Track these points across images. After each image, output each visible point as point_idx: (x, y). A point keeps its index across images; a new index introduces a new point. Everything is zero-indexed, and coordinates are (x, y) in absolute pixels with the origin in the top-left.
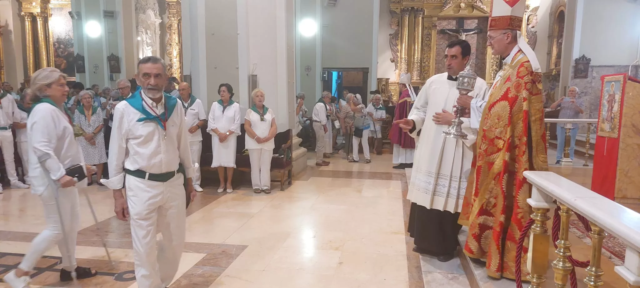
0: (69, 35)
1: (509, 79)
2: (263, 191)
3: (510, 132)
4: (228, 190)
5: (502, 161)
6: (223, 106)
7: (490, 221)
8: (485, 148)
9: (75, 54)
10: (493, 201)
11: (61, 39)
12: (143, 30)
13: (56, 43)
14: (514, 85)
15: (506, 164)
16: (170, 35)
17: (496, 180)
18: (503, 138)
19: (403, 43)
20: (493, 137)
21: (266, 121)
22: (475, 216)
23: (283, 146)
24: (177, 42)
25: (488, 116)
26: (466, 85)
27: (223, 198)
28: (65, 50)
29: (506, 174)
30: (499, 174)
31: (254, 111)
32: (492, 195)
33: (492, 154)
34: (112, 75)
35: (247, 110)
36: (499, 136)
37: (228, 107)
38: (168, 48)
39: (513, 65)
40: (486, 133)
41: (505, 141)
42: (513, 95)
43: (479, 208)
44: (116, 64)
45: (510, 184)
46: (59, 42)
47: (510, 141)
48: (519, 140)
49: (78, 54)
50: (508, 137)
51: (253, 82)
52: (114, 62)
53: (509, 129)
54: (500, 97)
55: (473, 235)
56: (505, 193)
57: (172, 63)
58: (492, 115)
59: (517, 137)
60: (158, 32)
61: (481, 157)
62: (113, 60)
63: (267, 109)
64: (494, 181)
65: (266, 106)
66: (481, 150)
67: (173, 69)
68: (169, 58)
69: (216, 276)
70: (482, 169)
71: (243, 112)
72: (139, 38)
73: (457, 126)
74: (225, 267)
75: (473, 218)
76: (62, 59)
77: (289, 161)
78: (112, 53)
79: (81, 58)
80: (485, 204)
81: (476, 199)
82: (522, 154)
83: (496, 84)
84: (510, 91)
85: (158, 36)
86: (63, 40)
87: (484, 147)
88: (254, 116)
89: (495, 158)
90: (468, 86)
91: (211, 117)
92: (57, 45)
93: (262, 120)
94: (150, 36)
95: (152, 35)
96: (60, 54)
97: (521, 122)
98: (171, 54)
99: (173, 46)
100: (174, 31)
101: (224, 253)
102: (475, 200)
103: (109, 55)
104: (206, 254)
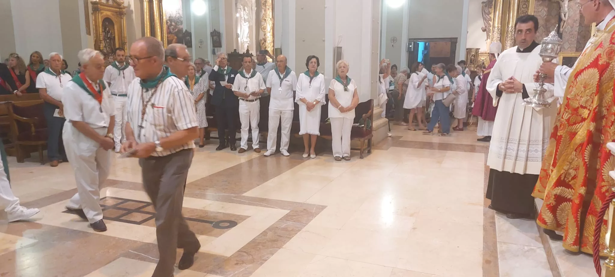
0: (179, 13)
1: (600, 45)
2: (343, 158)
3: (597, 101)
4: (312, 156)
5: (586, 132)
6: (310, 76)
7: (568, 193)
8: (567, 118)
9: (184, 30)
10: (572, 172)
11: (173, 17)
12: (242, 7)
13: (168, 21)
14: (606, 51)
15: (590, 135)
16: (265, 11)
17: (577, 150)
18: (588, 108)
19: (497, 11)
20: (577, 106)
21: (349, 91)
22: (551, 187)
23: (364, 115)
24: (271, 17)
25: (574, 84)
26: (549, 51)
27: (307, 162)
28: (175, 27)
29: (590, 145)
30: (581, 145)
31: (338, 81)
32: (572, 166)
33: (575, 123)
34: (215, 49)
35: (331, 80)
36: (584, 105)
37: (314, 78)
38: (263, 23)
39: (607, 30)
40: (570, 102)
41: (590, 111)
42: (604, 62)
43: (556, 179)
44: (218, 39)
45: (594, 155)
46: (171, 20)
47: (596, 110)
48: (608, 110)
49: (186, 30)
50: (594, 107)
51: (338, 54)
52: (216, 37)
53: (596, 98)
54: (589, 64)
55: (547, 205)
56: (587, 165)
57: (266, 38)
58: (578, 83)
59: (605, 107)
60: (254, 8)
61: (562, 127)
62: (215, 36)
63: (350, 80)
64: (575, 152)
65: (349, 77)
66: (562, 120)
67: (267, 43)
68: (264, 33)
69: (297, 231)
70: (562, 138)
71: (327, 82)
72: (238, 15)
73: (540, 94)
74: (306, 224)
75: (549, 189)
76: (173, 35)
77: (370, 131)
78: (215, 30)
79: (189, 34)
80: (563, 175)
81: (553, 169)
82: (610, 124)
83: (585, 51)
84: (601, 57)
85: (254, 12)
86: (174, 18)
87: (567, 116)
88: (338, 87)
89: (578, 128)
90: (551, 53)
91: (299, 88)
92: (169, 23)
93: (346, 90)
94: (248, 12)
95: (249, 12)
96: (172, 30)
97: (611, 91)
98: (265, 29)
99: (267, 22)
100: (268, 7)
101: (305, 211)
102: (552, 171)
103: (211, 31)
104: (289, 211)
